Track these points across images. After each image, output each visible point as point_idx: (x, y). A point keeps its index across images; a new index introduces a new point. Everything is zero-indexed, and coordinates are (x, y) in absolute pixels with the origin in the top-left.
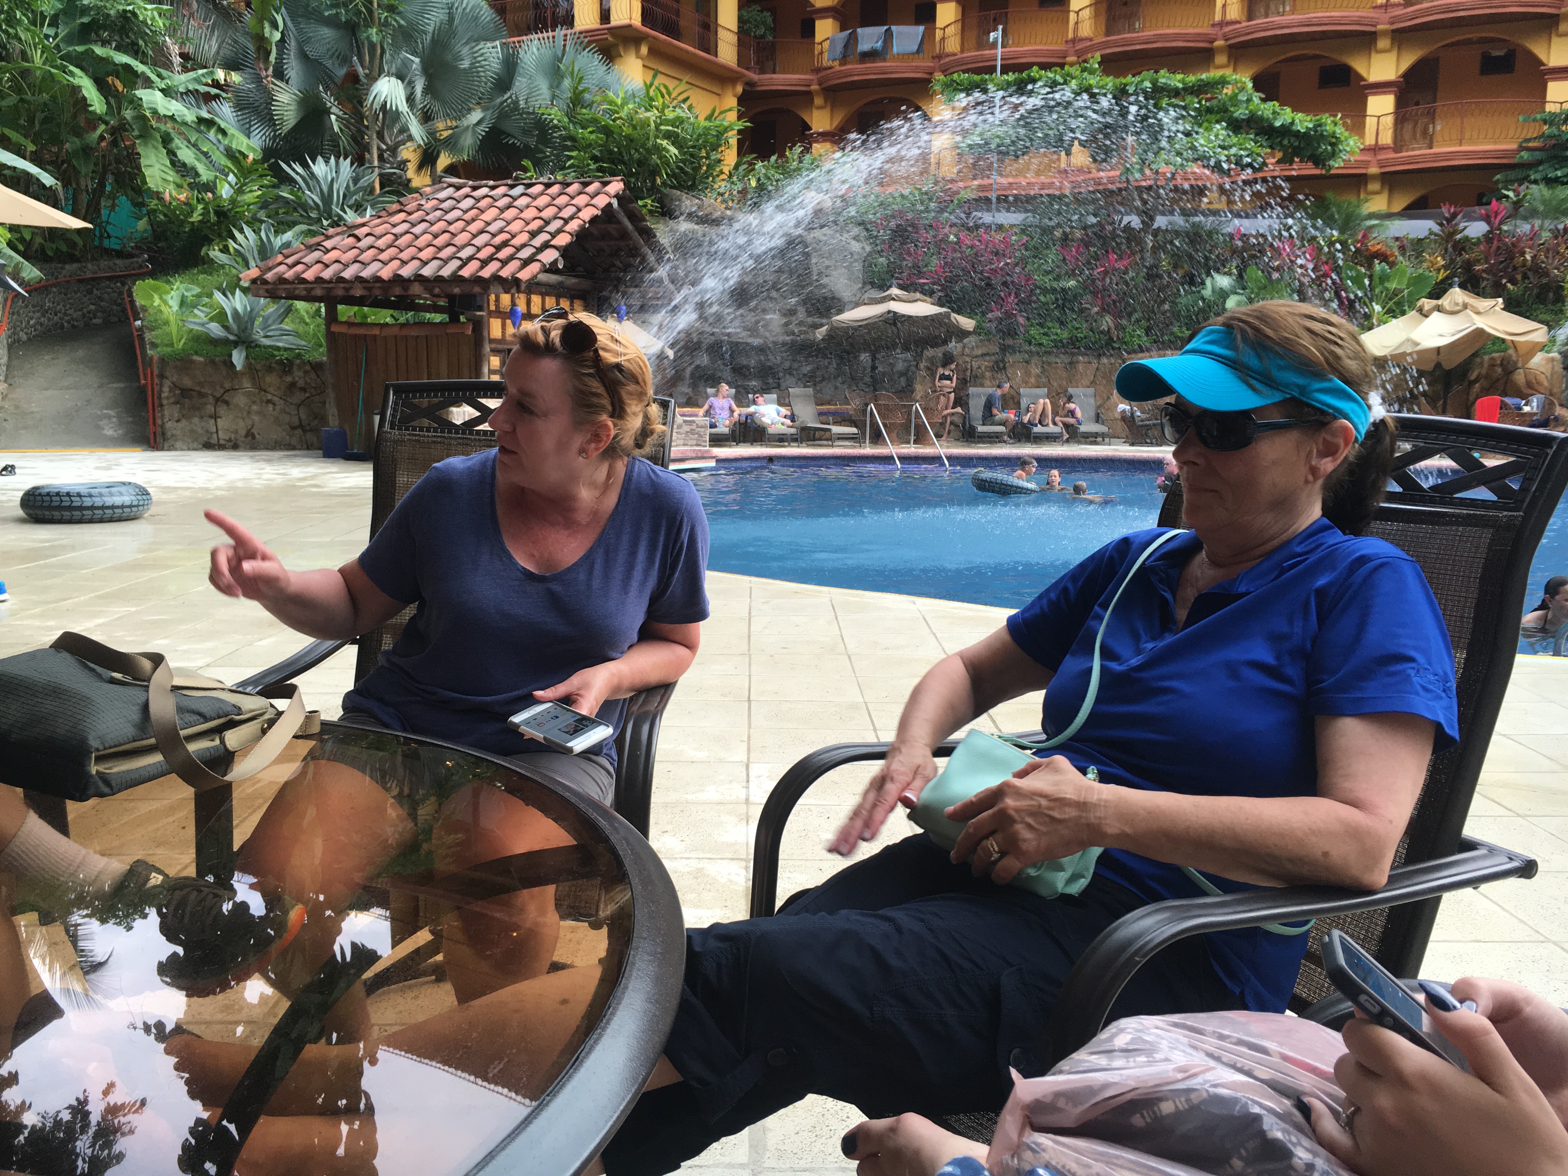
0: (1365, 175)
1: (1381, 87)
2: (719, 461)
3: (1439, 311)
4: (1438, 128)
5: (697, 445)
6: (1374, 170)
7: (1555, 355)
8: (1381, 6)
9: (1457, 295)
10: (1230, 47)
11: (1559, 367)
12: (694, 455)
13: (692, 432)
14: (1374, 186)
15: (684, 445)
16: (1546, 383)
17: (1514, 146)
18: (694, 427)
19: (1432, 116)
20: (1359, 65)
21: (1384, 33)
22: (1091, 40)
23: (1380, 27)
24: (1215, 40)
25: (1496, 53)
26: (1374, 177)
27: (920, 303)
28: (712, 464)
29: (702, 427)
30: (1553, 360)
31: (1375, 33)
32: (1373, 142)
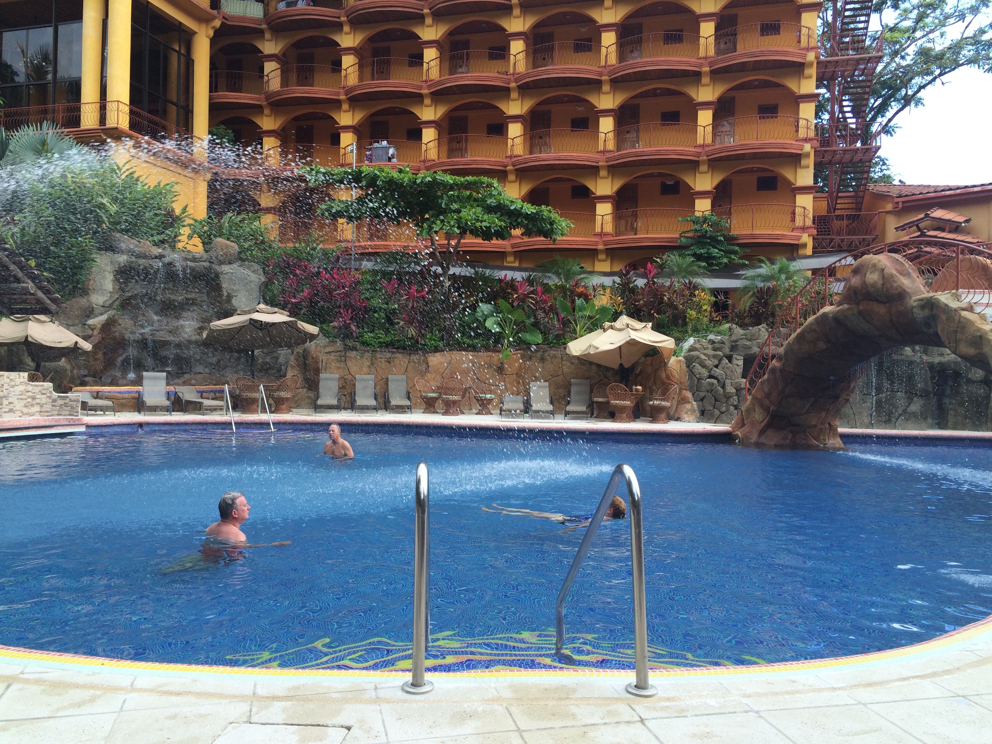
0: (596, 249)
1: (604, 199)
2: (88, 426)
3: (612, 329)
4: (639, 224)
5: (70, 415)
6: (601, 247)
7: (681, 358)
8: (601, 152)
9: (624, 319)
10: (517, 170)
11: (684, 366)
12: (67, 423)
13: (66, 405)
14: (602, 256)
15: (58, 415)
16: (677, 376)
17: (678, 236)
18: (68, 401)
19: (635, 216)
20: (590, 185)
21: (603, 167)
22: (434, 160)
23: (600, 164)
24: (507, 166)
25: (669, 183)
26: (601, 251)
27: (277, 315)
28: (83, 429)
29: (74, 401)
30: (680, 361)
31: (598, 167)
32: (600, 231)
